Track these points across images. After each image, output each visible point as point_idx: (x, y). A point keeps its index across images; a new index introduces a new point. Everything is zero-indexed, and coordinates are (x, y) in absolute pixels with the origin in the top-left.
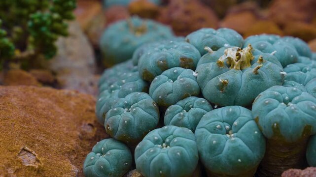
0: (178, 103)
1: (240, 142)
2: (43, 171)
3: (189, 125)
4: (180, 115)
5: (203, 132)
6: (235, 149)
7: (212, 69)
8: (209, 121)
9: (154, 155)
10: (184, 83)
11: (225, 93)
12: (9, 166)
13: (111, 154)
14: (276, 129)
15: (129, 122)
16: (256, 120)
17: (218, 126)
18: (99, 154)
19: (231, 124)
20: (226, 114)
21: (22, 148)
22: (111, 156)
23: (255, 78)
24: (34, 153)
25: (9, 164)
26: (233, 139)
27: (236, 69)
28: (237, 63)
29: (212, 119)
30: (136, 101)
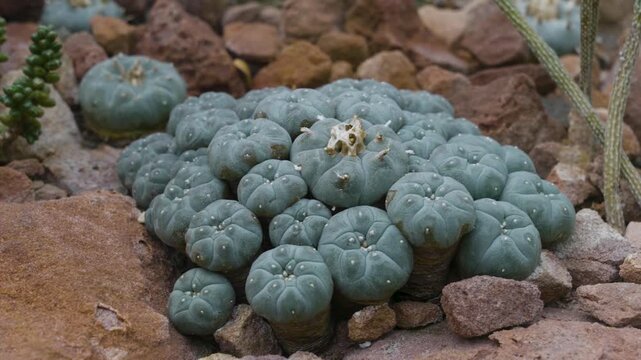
0: (286, 211)
1: (385, 258)
2: (133, 333)
3: (309, 241)
4: (294, 229)
5: (333, 250)
6: (381, 268)
7: (322, 159)
8: (338, 233)
9: (279, 291)
10: (290, 183)
11: (347, 192)
12: (90, 336)
13: (210, 292)
14: (429, 236)
15: (228, 247)
16: (399, 226)
17: (351, 239)
18: (189, 293)
19: (365, 233)
20: (355, 221)
21: (96, 306)
22: (210, 295)
23: (382, 166)
24: (111, 309)
25: (90, 333)
26: (375, 254)
27: (352, 156)
28: (352, 148)
29: (341, 231)
30: (228, 215)
